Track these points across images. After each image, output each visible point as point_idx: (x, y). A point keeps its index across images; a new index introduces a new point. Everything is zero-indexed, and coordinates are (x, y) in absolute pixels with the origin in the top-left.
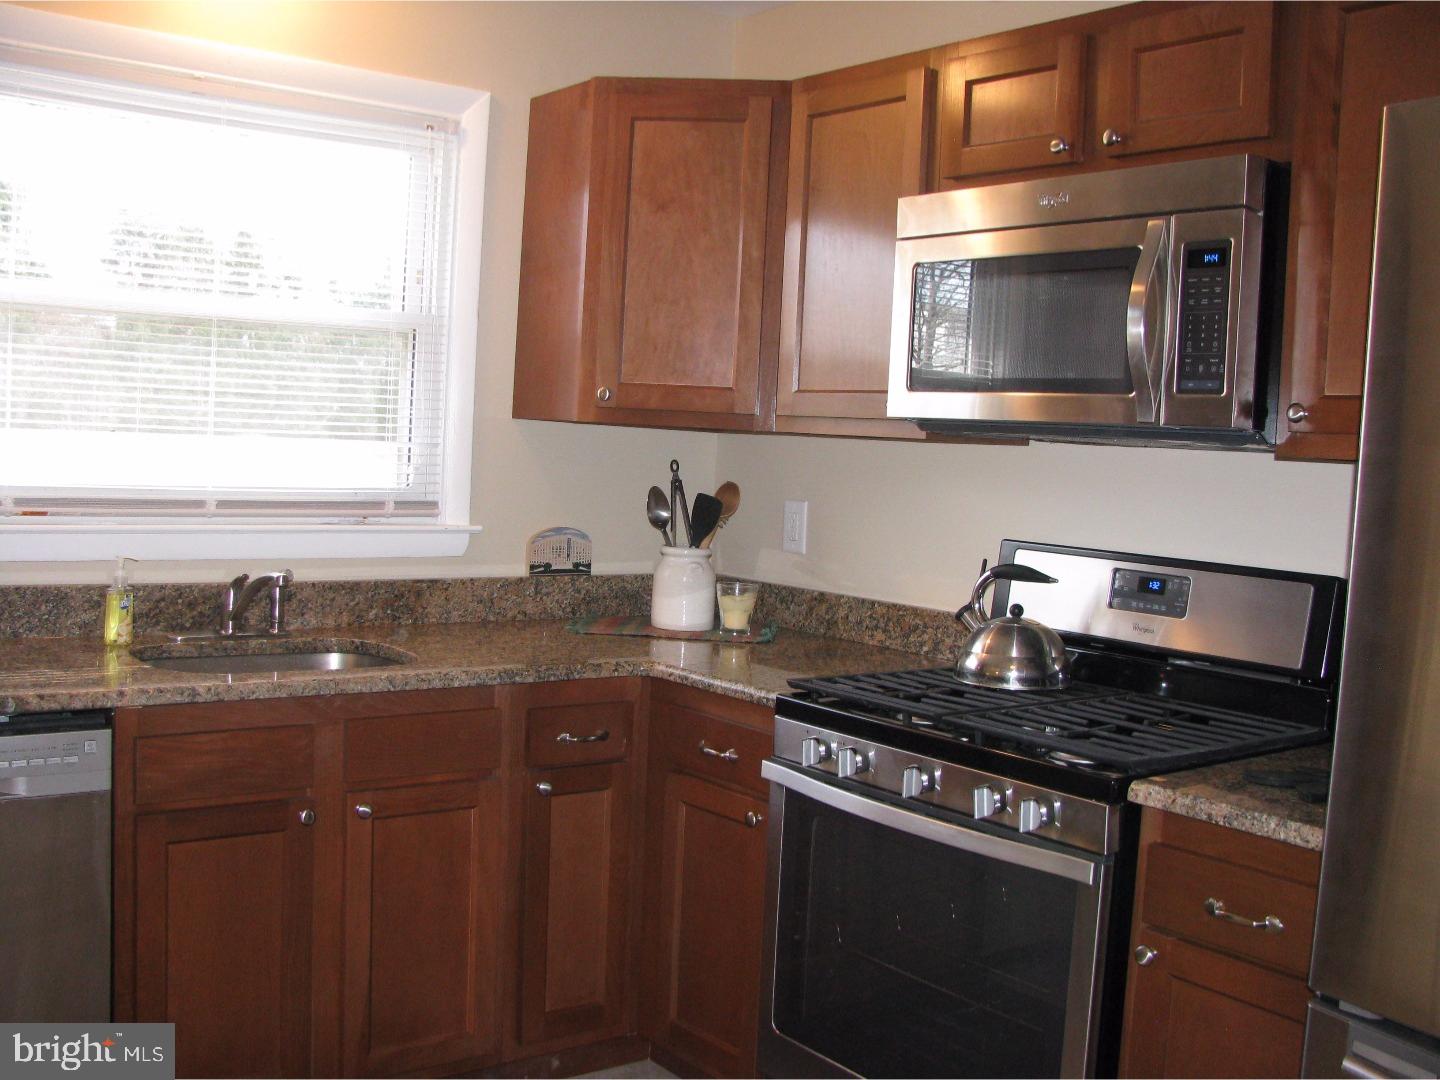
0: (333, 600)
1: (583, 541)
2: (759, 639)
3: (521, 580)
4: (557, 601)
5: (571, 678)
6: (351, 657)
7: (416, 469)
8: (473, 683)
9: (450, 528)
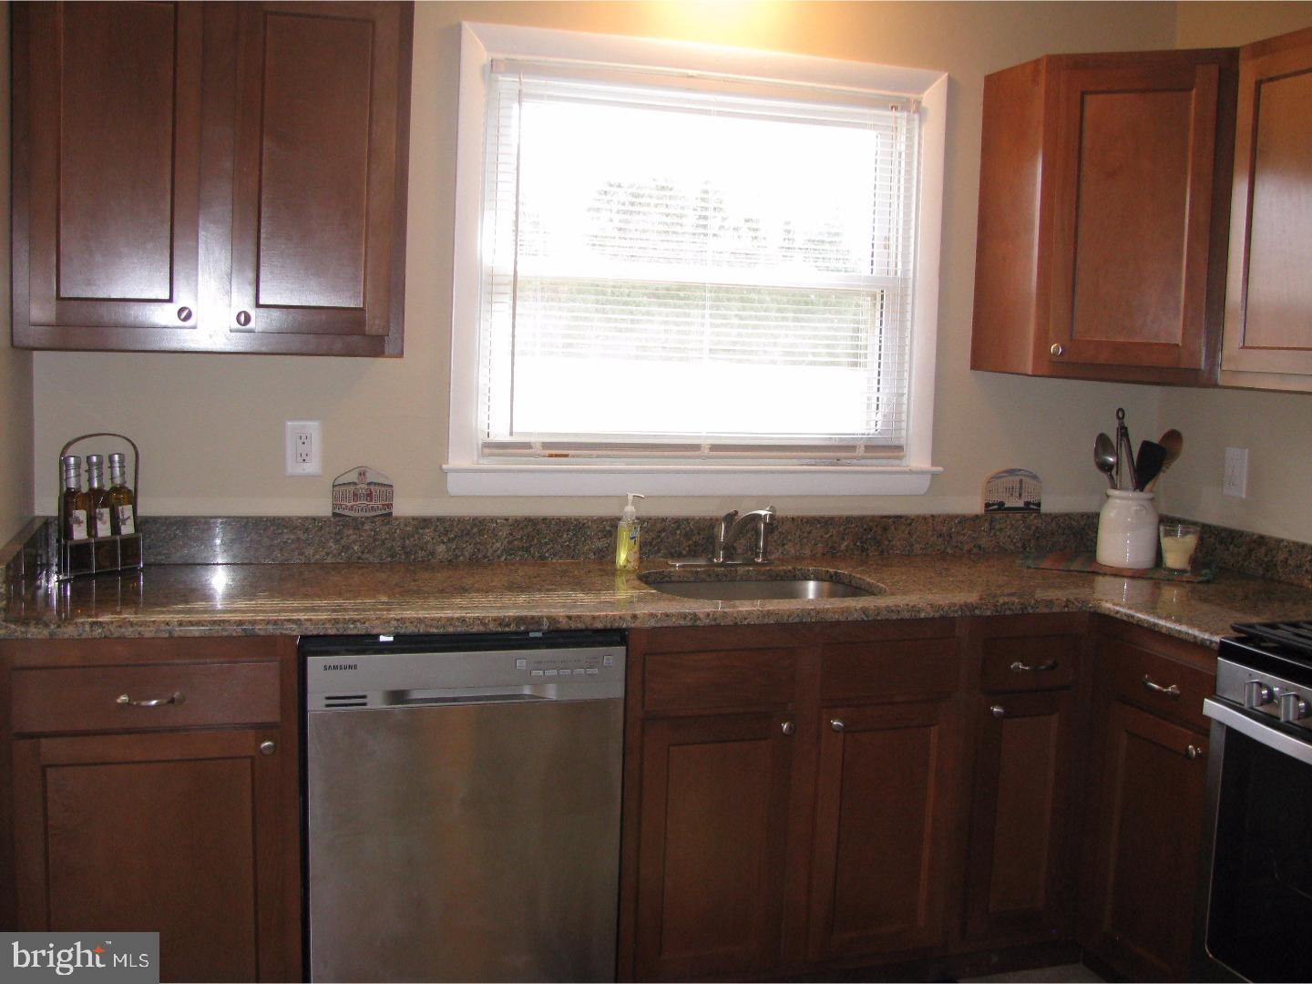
0: (809, 533)
1: (1035, 482)
2: (1201, 579)
3: (977, 516)
4: (1009, 537)
5: (1025, 612)
6: (826, 585)
7: (885, 416)
8: (937, 615)
9: (914, 469)
